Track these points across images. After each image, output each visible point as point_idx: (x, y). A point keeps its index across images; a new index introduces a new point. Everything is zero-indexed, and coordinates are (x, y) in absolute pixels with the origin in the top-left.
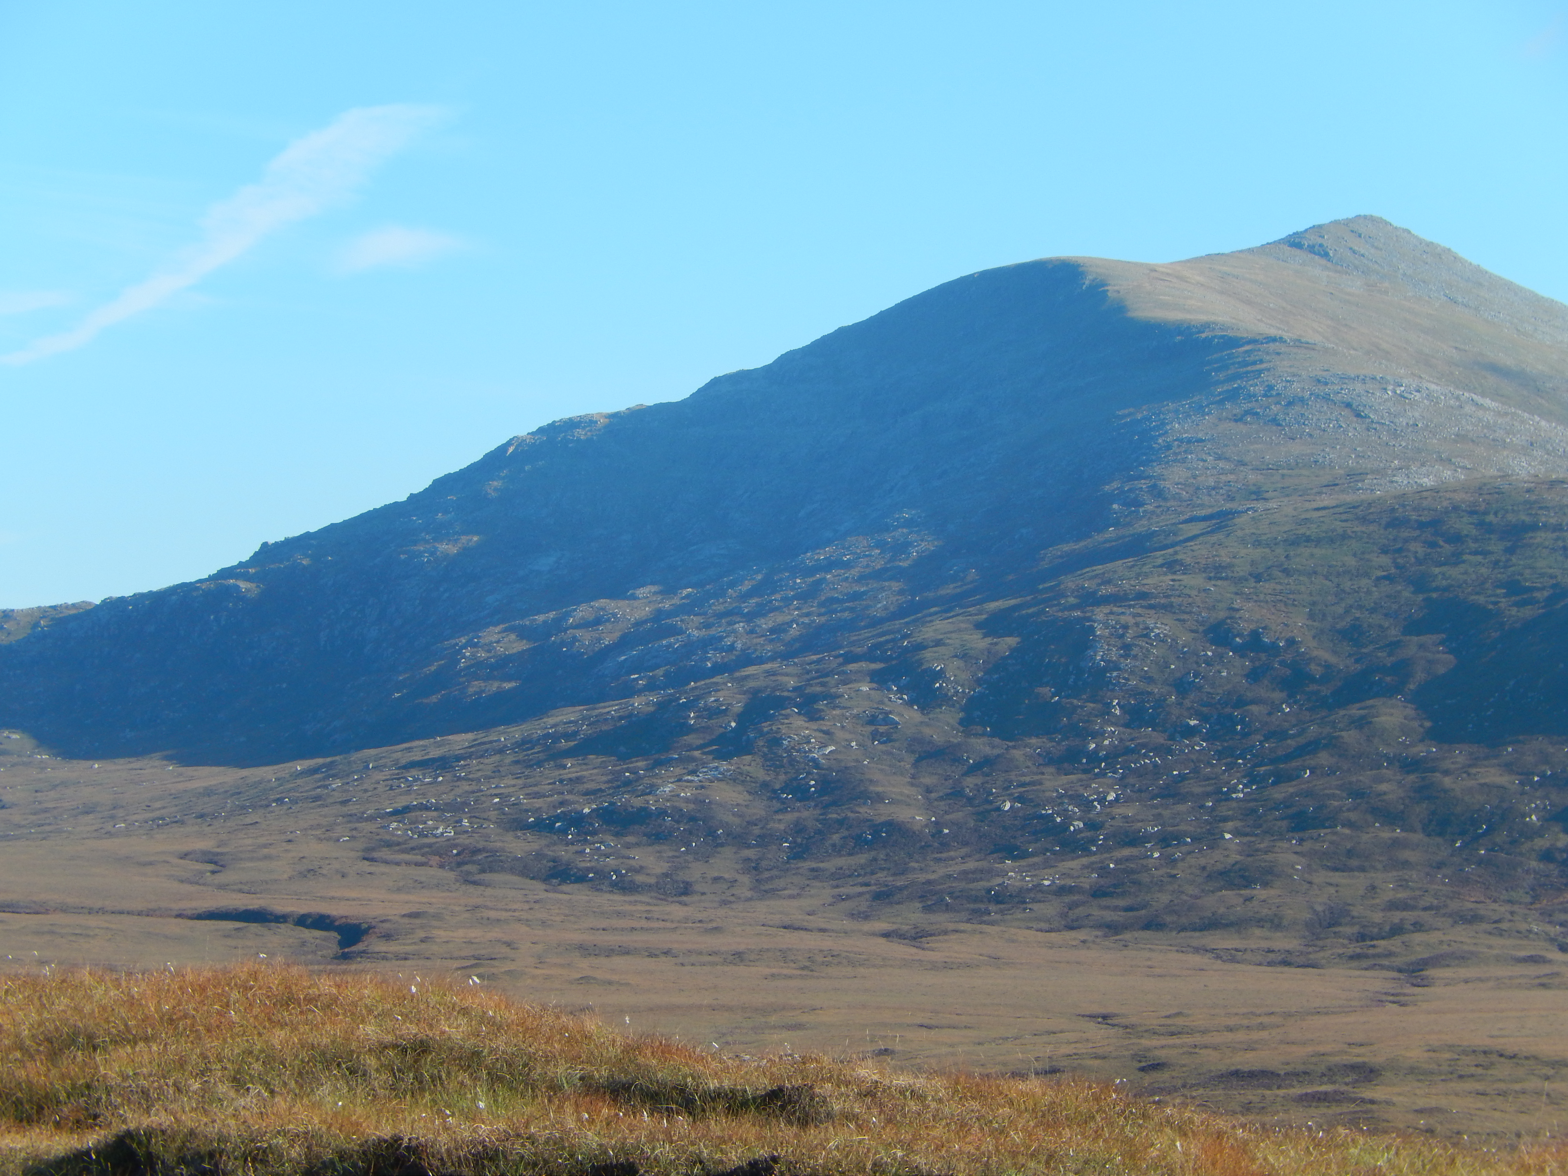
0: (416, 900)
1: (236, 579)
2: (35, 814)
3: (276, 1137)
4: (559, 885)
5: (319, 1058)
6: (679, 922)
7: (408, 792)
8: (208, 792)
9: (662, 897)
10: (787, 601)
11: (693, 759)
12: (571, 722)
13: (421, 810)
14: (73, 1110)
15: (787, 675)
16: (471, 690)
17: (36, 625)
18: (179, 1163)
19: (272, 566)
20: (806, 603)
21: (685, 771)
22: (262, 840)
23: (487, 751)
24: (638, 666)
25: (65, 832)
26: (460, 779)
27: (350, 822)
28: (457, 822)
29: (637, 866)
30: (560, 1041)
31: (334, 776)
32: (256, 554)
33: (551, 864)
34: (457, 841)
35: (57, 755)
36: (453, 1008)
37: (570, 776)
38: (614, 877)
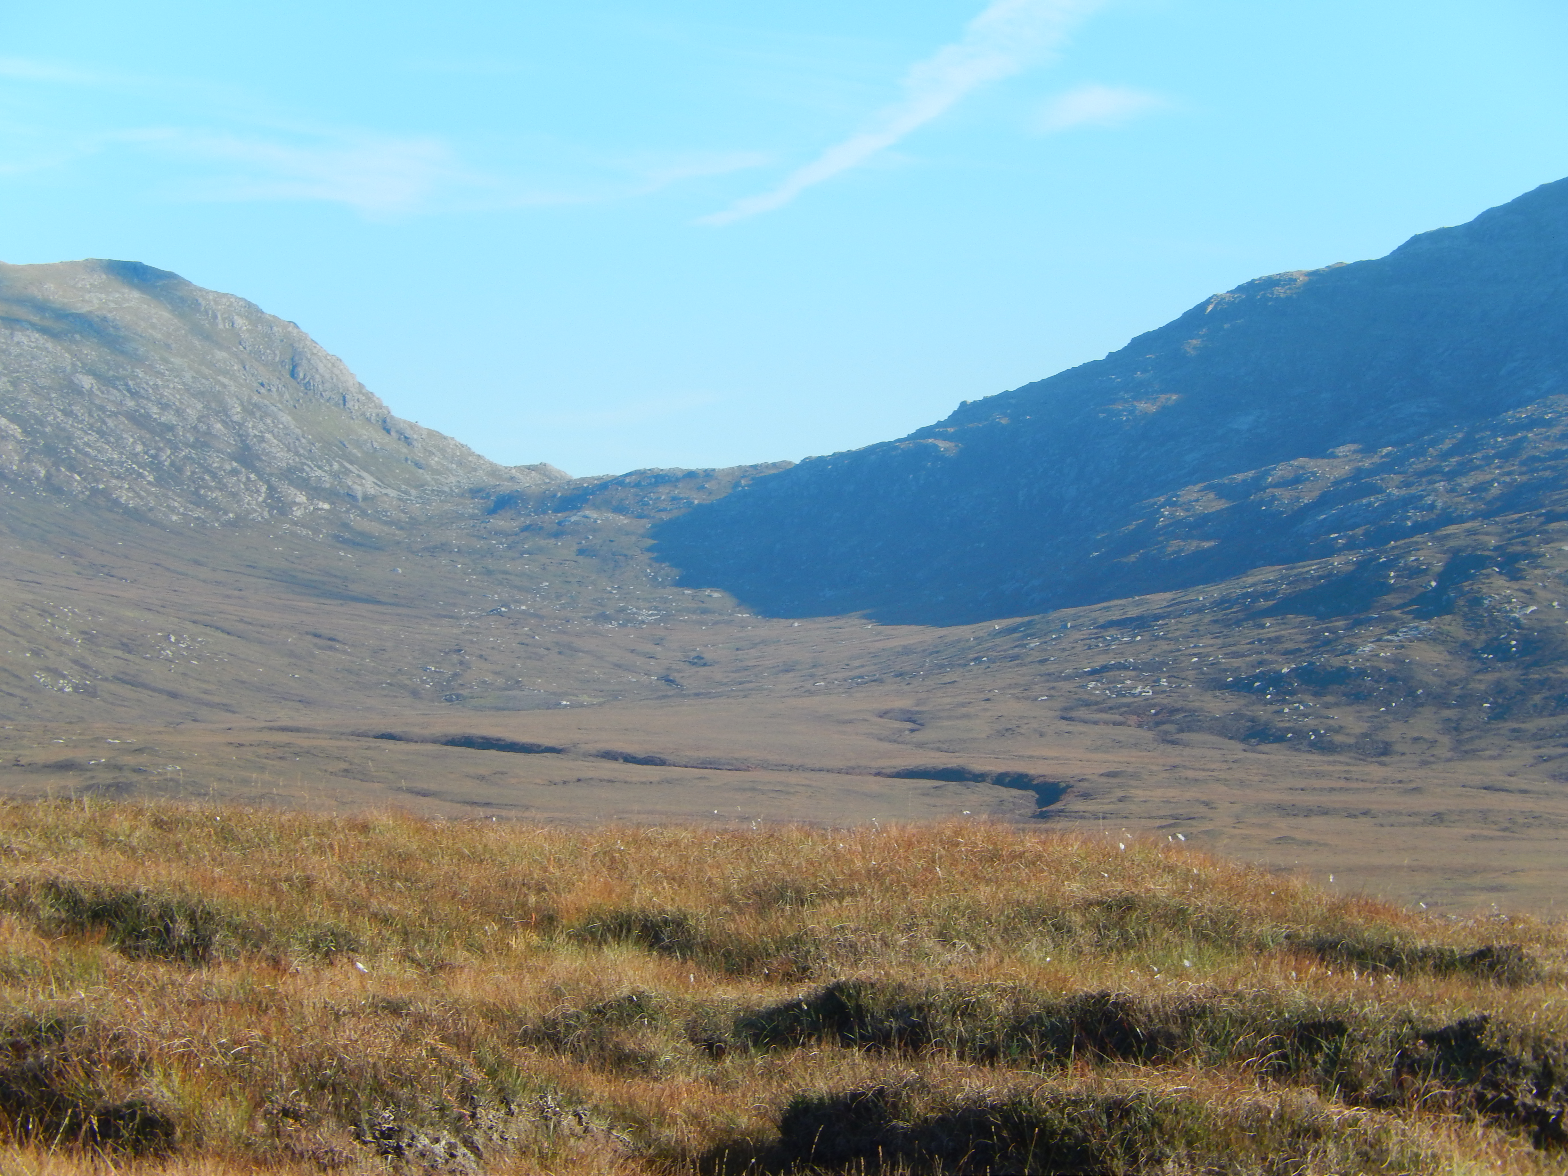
0: (1115, 760)
1: (935, 439)
2: (736, 671)
3: (984, 992)
4: (1258, 745)
5: (1024, 915)
6: (1378, 782)
7: (1106, 652)
8: (907, 651)
9: (1361, 757)
10: (1488, 459)
11: (1393, 619)
12: (1270, 581)
13: (1119, 669)
14: (782, 963)
15: (1487, 534)
16: (1169, 550)
17: (737, 484)
18: (888, 1017)
19: (971, 425)
20: (1507, 462)
21: (1385, 631)
22: (961, 699)
23: (1185, 610)
24: (1337, 525)
25: (766, 689)
26: (1158, 638)
27: (1048, 681)
28: (1154, 682)
29: (1336, 726)
30: (1265, 899)
31: (1032, 635)
32: (955, 413)
33: (1249, 724)
34: (1156, 700)
35: (759, 614)
36: (1158, 866)
37: (1269, 635)
38: (1313, 737)
